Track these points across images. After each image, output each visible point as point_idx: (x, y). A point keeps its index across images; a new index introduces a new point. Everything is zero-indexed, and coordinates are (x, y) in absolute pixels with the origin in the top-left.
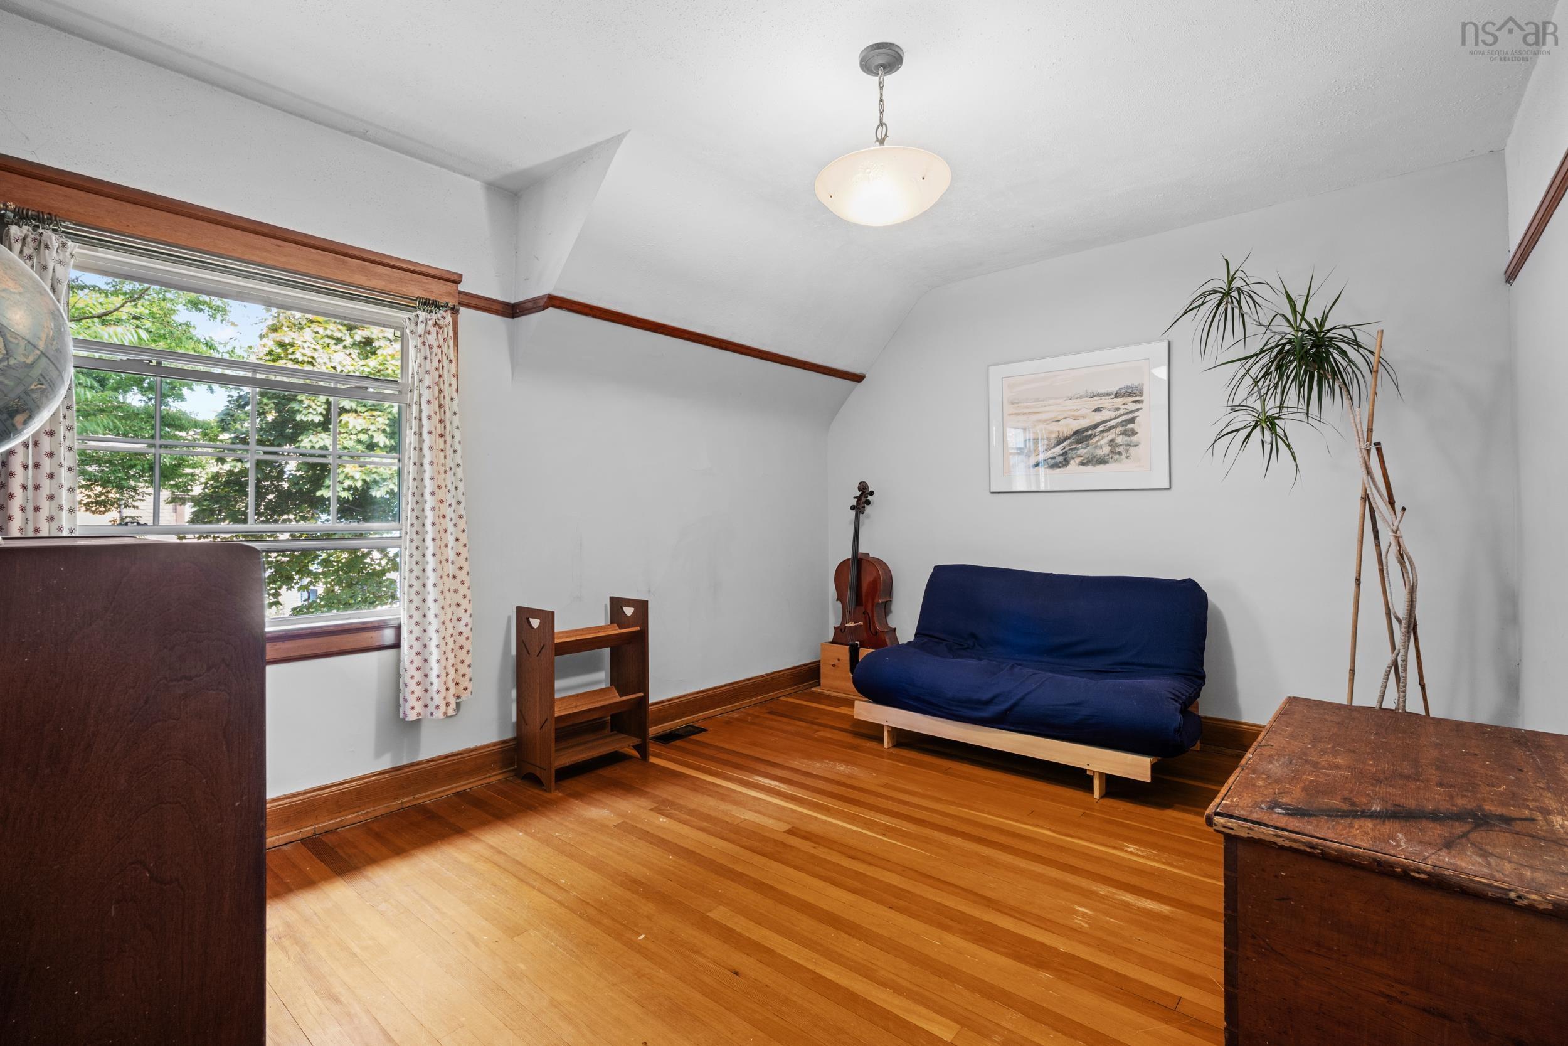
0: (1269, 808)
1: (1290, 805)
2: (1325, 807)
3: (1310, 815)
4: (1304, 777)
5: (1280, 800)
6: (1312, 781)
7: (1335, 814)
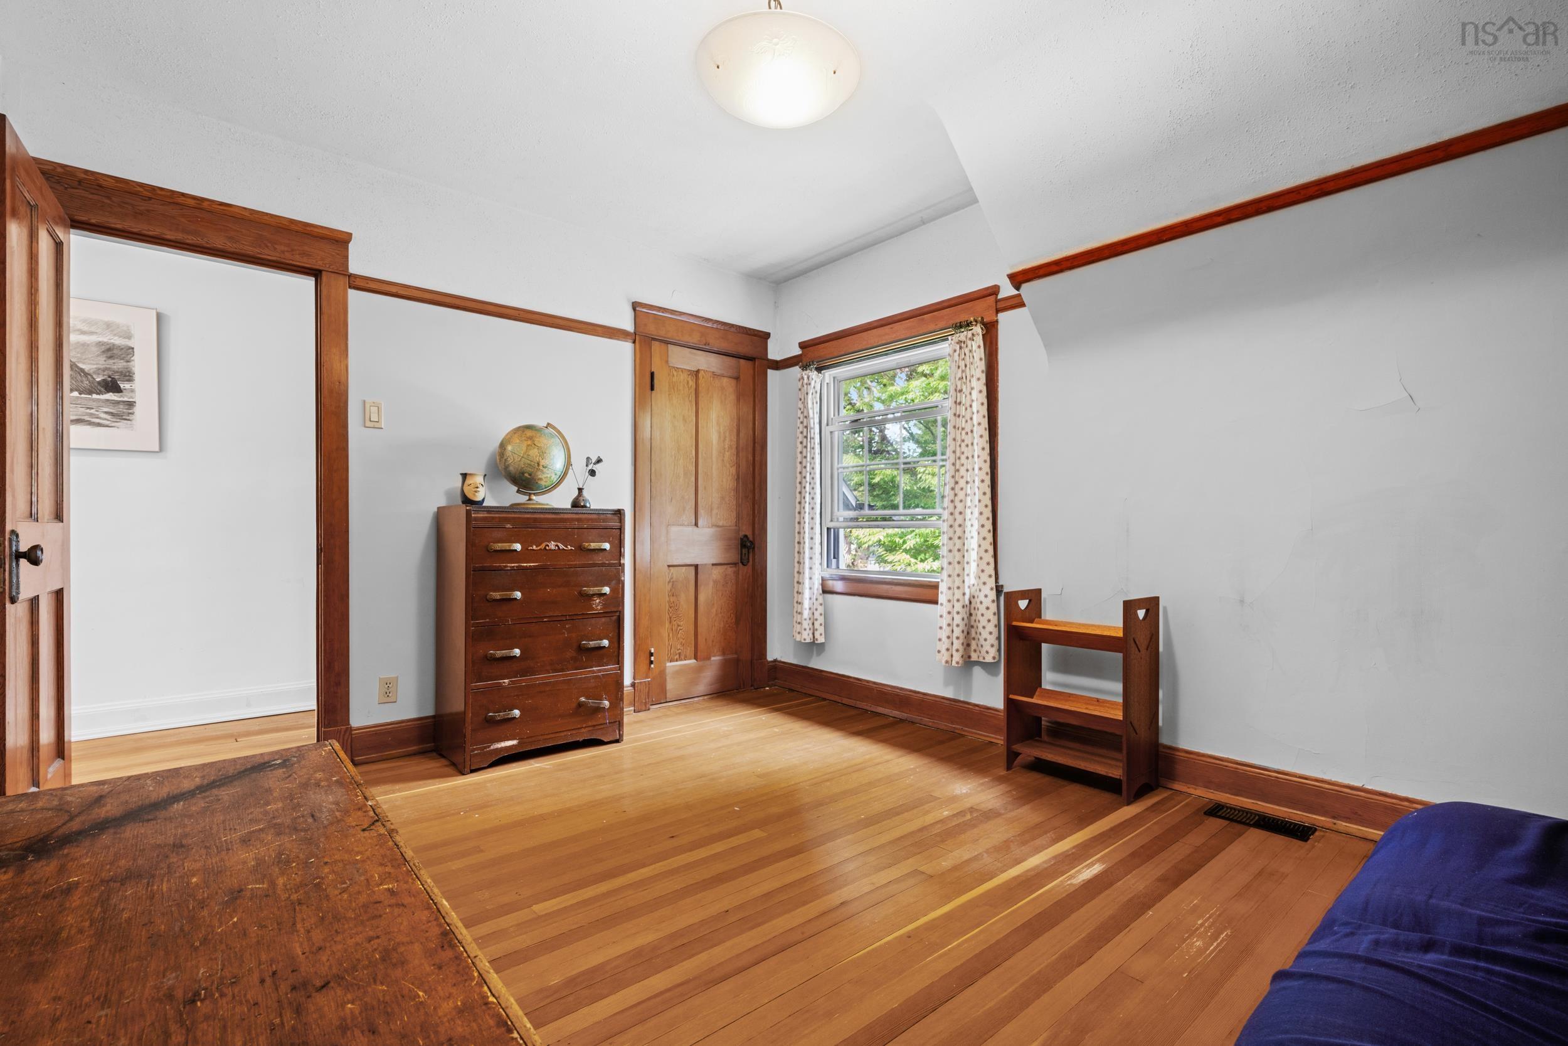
0: (288, 760)
1: (271, 770)
2: (236, 783)
3: (246, 770)
4: (280, 805)
5: (284, 770)
6: (268, 803)
7: (223, 781)
